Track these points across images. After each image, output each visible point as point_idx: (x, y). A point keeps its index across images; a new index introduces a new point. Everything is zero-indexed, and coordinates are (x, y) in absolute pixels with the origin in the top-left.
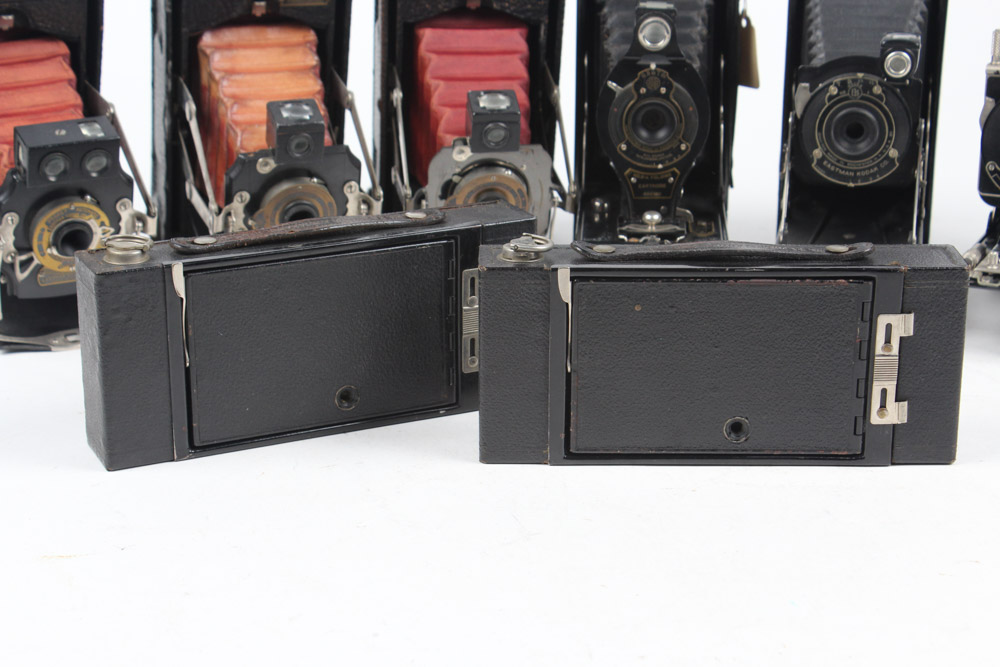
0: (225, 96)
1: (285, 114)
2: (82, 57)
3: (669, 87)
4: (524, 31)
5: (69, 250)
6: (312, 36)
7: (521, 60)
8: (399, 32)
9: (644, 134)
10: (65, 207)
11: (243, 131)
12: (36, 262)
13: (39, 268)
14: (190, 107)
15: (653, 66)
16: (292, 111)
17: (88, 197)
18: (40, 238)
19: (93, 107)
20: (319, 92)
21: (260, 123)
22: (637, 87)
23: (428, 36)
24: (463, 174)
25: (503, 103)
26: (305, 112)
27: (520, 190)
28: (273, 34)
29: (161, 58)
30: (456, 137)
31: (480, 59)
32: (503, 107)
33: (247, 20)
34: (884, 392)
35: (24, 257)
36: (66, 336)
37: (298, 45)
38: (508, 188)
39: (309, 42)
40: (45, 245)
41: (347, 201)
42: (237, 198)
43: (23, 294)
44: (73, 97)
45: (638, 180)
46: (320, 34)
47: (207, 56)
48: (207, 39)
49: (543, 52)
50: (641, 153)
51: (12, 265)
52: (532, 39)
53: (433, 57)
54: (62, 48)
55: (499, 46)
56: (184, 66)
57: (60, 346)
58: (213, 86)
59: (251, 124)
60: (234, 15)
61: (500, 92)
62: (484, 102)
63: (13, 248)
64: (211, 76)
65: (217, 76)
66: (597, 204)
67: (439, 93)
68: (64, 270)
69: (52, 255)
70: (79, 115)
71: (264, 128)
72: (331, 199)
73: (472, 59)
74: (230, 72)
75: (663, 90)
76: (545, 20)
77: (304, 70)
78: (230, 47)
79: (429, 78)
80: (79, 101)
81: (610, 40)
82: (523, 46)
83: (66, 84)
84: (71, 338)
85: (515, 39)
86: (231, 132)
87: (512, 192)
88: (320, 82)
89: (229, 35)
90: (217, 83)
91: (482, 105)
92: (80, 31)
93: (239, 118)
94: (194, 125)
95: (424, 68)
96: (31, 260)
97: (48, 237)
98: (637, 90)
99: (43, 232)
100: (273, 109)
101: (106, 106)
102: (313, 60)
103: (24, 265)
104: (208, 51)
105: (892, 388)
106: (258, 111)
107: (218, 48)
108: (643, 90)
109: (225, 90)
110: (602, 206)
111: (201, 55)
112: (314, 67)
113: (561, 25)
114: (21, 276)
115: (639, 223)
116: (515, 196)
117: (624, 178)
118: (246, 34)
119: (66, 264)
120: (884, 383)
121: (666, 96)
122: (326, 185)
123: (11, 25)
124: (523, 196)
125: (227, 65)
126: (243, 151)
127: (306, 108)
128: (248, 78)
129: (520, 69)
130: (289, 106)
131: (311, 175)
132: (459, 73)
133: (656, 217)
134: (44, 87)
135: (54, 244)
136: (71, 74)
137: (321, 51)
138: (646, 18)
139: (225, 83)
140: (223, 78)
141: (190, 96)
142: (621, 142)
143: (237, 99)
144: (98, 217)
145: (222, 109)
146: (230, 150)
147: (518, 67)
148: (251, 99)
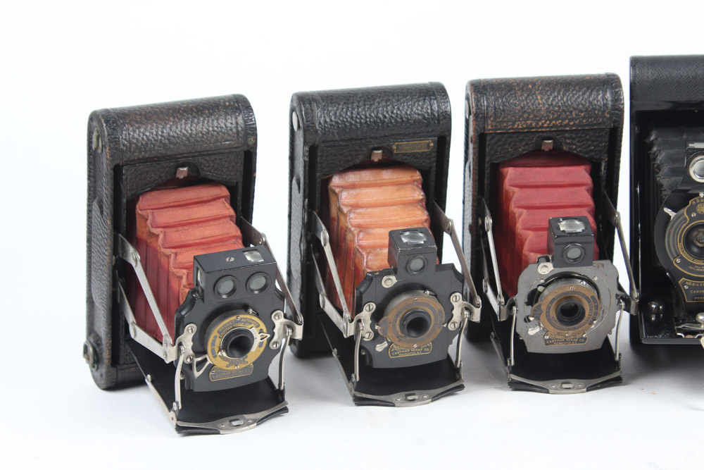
0: (352, 225)
1: (405, 240)
2: (239, 198)
4: (588, 167)
5: (236, 353)
6: (417, 176)
7: (587, 191)
8: (487, 171)
9: (695, 250)
10: (233, 318)
11: (368, 254)
12: (209, 362)
13: (212, 366)
14: (324, 236)
15: (702, 195)
16: (410, 237)
17: (251, 311)
18: (213, 344)
19: (249, 237)
20: (426, 221)
21: (382, 247)
22: (689, 212)
23: (510, 173)
24: (546, 285)
25: (579, 227)
26: (420, 238)
27: (593, 297)
28: (387, 175)
29: (298, 197)
30: (539, 255)
31: (554, 190)
32: (579, 230)
33: (367, 165)
35: (199, 359)
36: (231, 421)
37: (407, 183)
38: (583, 295)
39: (415, 181)
40: (217, 350)
41: (453, 309)
42: (366, 308)
43: (197, 388)
44: (234, 230)
45: (689, 287)
46: (425, 174)
47: (336, 195)
48: (336, 181)
49: (603, 184)
51: (190, 366)
52: (594, 174)
53: (516, 189)
54: (224, 191)
55: (568, 180)
56: (318, 202)
57: (226, 429)
58: (342, 218)
59: (374, 247)
60: (358, 161)
61: (576, 219)
62: (563, 226)
63: (191, 352)
64: (340, 210)
65: (345, 210)
66: (654, 306)
67: (522, 219)
68: (231, 368)
69: (222, 357)
70: (240, 246)
71: (386, 251)
72: (439, 307)
73: (547, 191)
74: (355, 206)
76: (605, 158)
77: (413, 203)
78: (353, 186)
79: (513, 208)
80: (239, 233)
81: (661, 173)
82: (587, 179)
83: (228, 219)
84: (235, 423)
85: (581, 174)
86: (359, 255)
87: (587, 298)
88: (426, 212)
89: (352, 177)
90: (345, 215)
91: (562, 229)
92: (238, 178)
93: (364, 243)
94: (328, 250)
95: (509, 200)
96: (205, 360)
97: (219, 342)
98: (689, 214)
99: (216, 337)
100: (394, 237)
101: (259, 236)
102: (419, 195)
103: (200, 364)
104: (337, 190)
106: (380, 237)
107: (344, 188)
108: (693, 215)
109: (353, 220)
110: (658, 308)
111: (331, 193)
112: (421, 200)
113: (619, 162)
114: (197, 374)
115: (693, 323)
116: (589, 302)
117: (678, 285)
118: (366, 176)
119: (231, 364)
122: (436, 296)
123: (186, 174)
124: (595, 302)
125: (352, 201)
126: (369, 271)
127: (421, 235)
128: (370, 210)
129: (587, 199)
130: (407, 233)
131: (425, 288)
132: (537, 202)
134: (212, 223)
135: (224, 348)
136: (231, 212)
137: (425, 187)
138: (696, 156)
139: (352, 215)
140: (350, 211)
141: (324, 228)
142: (676, 256)
143: (361, 228)
144: (258, 326)
145: (349, 237)
146: (357, 269)
147: (585, 197)
148: (373, 228)
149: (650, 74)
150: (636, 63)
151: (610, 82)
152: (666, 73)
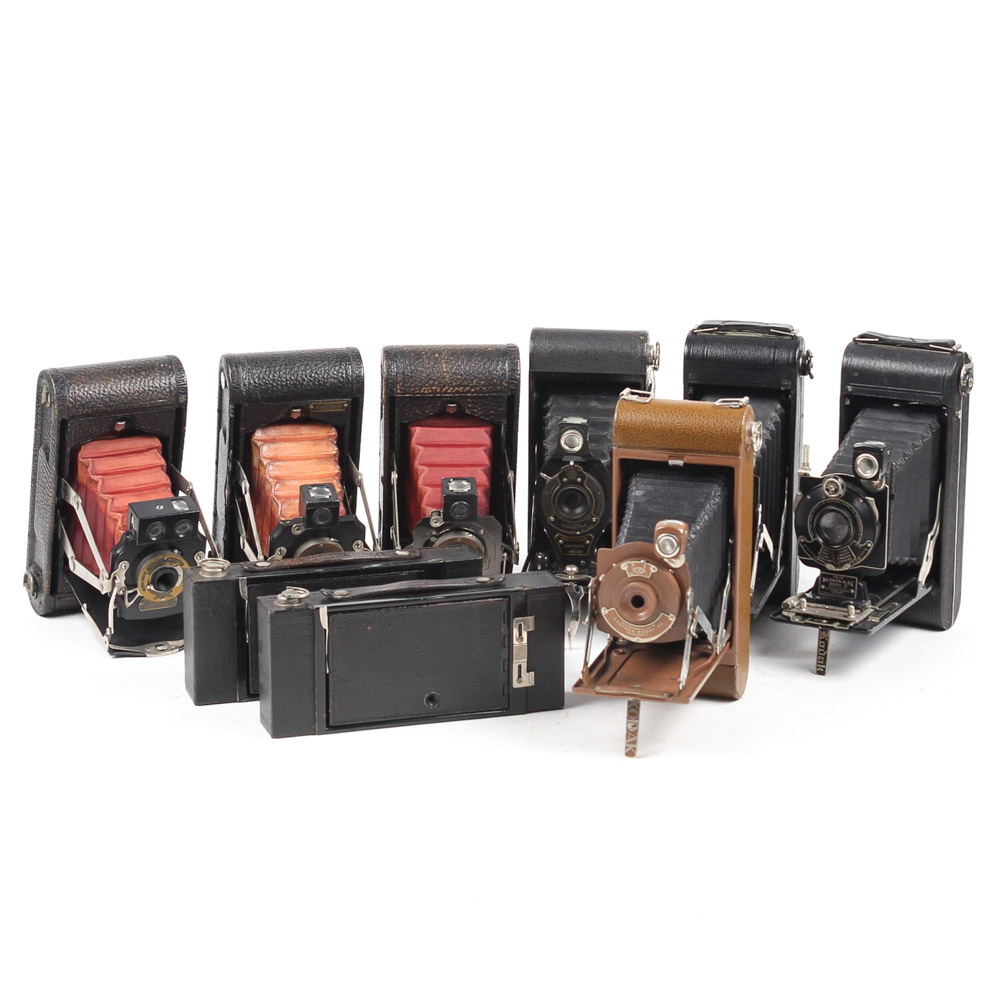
0: (270, 477)
1: (312, 495)
2: (170, 448)
3: (583, 477)
4: (488, 429)
5: (162, 587)
6: (333, 432)
7: (485, 451)
8: (397, 430)
9: (566, 510)
10: (161, 557)
11: (282, 504)
12: (139, 594)
13: (141, 598)
14: (245, 485)
15: (572, 463)
16: (319, 492)
17: (176, 551)
18: (143, 579)
19: (177, 484)
20: (337, 475)
21: (294, 498)
22: (561, 477)
23: (418, 433)
24: (437, 536)
25: (466, 487)
26: (327, 493)
28: (306, 431)
29: (224, 447)
30: (434, 510)
31: (454, 450)
32: (466, 490)
33: (287, 421)
34: (520, 666)
35: (131, 591)
36: (156, 646)
37: (323, 439)
39: (330, 436)
40: (146, 584)
42: (278, 551)
43: (127, 617)
44: (164, 479)
45: (565, 542)
46: (340, 430)
47: (258, 448)
48: (259, 434)
49: (503, 444)
50: (565, 523)
51: (123, 597)
52: (495, 436)
53: (421, 448)
54: (157, 442)
55: (470, 440)
56: (241, 453)
57: (153, 653)
58: (262, 469)
59: (288, 498)
60: (278, 418)
61: (464, 479)
62: (453, 487)
63: (124, 585)
64: (260, 462)
65: (265, 462)
66: (540, 557)
67: (423, 475)
68: (158, 600)
69: (150, 590)
70: (169, 495)
71: (298, 501)
73: (449, 450)
74: (274, 460)
75: (579, 480)
76: (504, 421)
77: (327, 458)
78: (273, 441)
79: (417, 464)
80: (169, 481)
81: (548, 439)
82: (487, 440)
83: (159, 469)
84: (159, 648)
85: (482, 435)
86: (274, 504)
88: (338, 467)
89: (273, 432)
90: (265, 467)
91: (450, 489)
92: (170, 432)
93: (279, 493)
94: (247, 497)
95: (415, 456)
96: (136, 592)
97: (148, 578)
98: (561, 479)
99: (144, 574)
100: (304, 489)
101: (187, 484)
102: (334, 450)
103: (131, 596)
104: (259, 444)
105: (524, 663)
106: (292, 488)
107: (266, 441)
108: (565, 480)
109: (271, 471)
110: (543, 558)
111: (253, 446)
112: (335, 455)
113: (517, 425)
114: (128, 604)
115: (562, 569)
117: (553, 539)
118: (286, 431)
119: (159, 596)
120: (520, 660)
121: (581, 484)
122: (340, 543)
123: (123, 427)
125: (272, 454)
126: (283, 519)
127: (327, 490)
128: (287, 463)
129: (484, 459)
130: (315, 488)
131: (330, 536)
132: (438, 460)
133: (575, 569)
134: (145, 471)
135: (152, 582)
136: (163, 462)
137: (340, 444)
138: (566, 430)
139: (271, 468)
140: (269, 464)
141: (245, 477)
142: (550, 515)
143: (279, 479)
144: (182, 565)
145: (268, 487)
146: (273, 516)
147: (482, 457)
148: (289, 480)
149: (546, 346)
150: (537, 335)
151: (511, 353)
152: (562, 346)
